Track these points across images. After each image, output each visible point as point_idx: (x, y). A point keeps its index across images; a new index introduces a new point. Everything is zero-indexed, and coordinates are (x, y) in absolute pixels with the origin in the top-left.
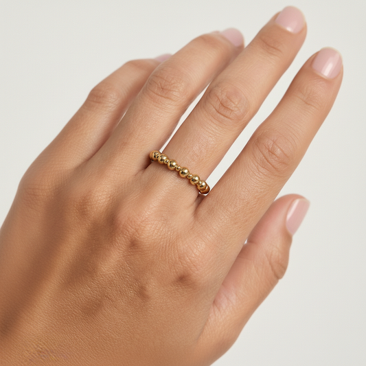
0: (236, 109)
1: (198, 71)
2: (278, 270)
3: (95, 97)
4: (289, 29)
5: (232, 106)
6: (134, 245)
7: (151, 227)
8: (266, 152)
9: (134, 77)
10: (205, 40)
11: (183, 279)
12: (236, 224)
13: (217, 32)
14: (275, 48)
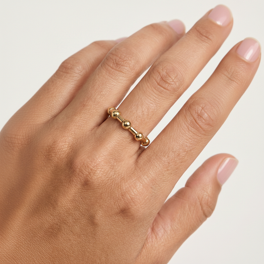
0: (173, 83)
1: (146, 52)
2: (206, 210)
3: (65, 68)
4: (219, 23)
5: (170, 80)
6: (86, 184)
7: (100, 171)
8: (196, 116)
9: (96, 54)
10: (154, 28)
11: (124, 212)
12: (168, 170)
13: (165, 22)
14: (206, 37)
